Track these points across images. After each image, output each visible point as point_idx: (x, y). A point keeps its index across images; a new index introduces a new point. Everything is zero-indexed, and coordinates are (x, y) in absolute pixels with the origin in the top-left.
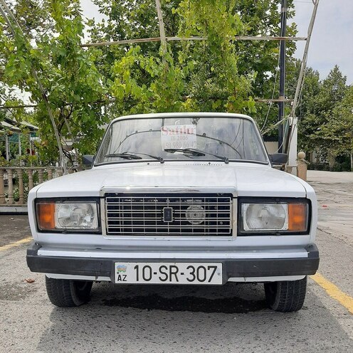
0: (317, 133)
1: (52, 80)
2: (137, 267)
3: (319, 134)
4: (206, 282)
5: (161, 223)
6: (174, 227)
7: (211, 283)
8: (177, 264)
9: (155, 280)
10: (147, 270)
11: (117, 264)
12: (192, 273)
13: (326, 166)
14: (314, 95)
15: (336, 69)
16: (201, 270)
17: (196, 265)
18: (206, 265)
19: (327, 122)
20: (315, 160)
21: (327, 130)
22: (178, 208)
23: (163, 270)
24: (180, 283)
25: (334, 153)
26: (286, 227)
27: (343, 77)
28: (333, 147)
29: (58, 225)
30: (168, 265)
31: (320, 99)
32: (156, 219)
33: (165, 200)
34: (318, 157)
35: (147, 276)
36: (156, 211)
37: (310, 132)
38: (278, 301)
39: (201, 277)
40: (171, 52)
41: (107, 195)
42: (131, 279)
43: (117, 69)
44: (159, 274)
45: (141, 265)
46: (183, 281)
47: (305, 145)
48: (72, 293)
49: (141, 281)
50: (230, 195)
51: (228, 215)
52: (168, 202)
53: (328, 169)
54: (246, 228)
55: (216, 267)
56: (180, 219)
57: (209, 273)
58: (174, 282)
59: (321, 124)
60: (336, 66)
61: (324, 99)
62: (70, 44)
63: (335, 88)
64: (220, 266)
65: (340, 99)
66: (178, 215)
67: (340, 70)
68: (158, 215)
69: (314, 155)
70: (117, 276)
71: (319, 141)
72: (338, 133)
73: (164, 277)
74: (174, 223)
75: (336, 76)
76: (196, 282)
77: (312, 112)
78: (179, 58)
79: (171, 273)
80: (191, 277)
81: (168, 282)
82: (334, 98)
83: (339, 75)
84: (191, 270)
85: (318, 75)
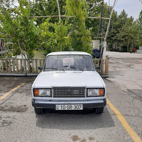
0: (115, 37)
1: (19, 30)
2: (61, 106)
3: (116, 37)
4: (79, 109)
5: (68, 95)
6: (71, 96)
7: (80, 109)
8: (71, 105)
9: (66, 109)
10: (64, 107)
11: (56, 105)
12: (75, 107)
13: (118, 50)
14: (115, 21)
15: (124, 11)
16: (78, 106)
17: (76, 105)
18: (79, 105)
19: (119, 32)
20: (114, 47)
21: (119, 36)
22: (72, 91)
23: (68, 106)
24: (72, 109)
25: (122, 45)
26: (98, 95)
27: (126, 14)
28: (121, 42)
29: (40, 95)
30: (69, 105)
31: (117, 23)
32: (66, 94)
33: (68, 89)
34: (115, 46)
35: (64, 108)
36: (66, 92)
37: (113, 36)
38: (96, 111)
39: (78, 108)
40: (63, 22)
41: (53, 88)
42: (60, 109)
43: (43, 26)
44: (67, 107)
45: (63, 105)
46: (73, 109)
47: (111, 41)
48: (42, 111)
49: (63, 109)
50: (85, 88)
51: (84, 91)
52: (69, 90)
53: (119, 51)
54: (89, 95)
55: (81, 106)
56: (72, 94)
57: (79, 107)
58: (71, 109)
59: (117, 33)
60: (124, 10)
61: (119, 23)
62: (26, 18)
63: (123, 18)
64: (82, 105)
65: (125, 23)
66: (72, 93)
67: (125, 11)
68: (67, 93)
69: (114, 45)
70: (56, 108)
71: (116, 40)
72: (123, 37)
73: (68, 108)
74: (71, 95)
75: (124, 14)
76: (76, 109)
77: (114, 28)
78: (65, 22)
79: (70, 107)
80: (75, 108)
81: (69, 109)
82: (122, 23)
83: (125, 13)
84: (75, 106)
85: (117, 13)
